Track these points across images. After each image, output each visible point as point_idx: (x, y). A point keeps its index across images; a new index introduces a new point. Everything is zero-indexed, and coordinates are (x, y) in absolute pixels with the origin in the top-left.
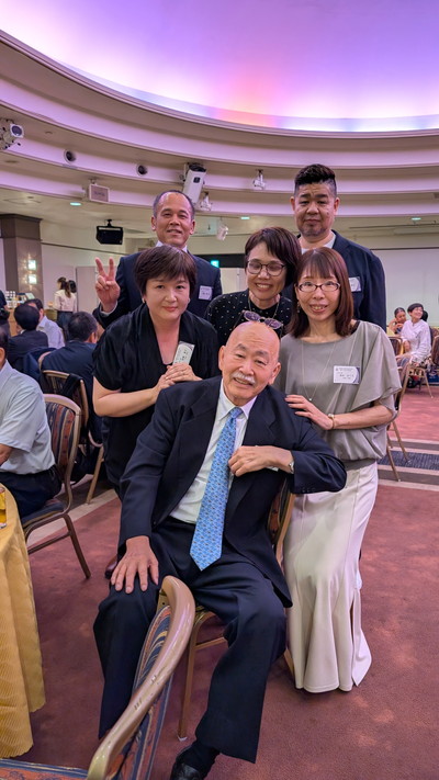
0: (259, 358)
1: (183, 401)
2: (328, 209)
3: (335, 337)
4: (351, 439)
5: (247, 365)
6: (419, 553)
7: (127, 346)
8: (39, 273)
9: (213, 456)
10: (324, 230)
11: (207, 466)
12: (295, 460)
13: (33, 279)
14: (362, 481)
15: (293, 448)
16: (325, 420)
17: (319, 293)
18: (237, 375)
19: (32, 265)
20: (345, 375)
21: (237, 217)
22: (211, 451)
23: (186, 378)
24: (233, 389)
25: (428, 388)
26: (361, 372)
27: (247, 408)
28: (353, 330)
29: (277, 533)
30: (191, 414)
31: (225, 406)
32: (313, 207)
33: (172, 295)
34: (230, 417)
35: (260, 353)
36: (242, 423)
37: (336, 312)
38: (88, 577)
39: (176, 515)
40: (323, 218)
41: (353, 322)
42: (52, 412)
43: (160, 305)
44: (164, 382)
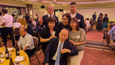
0: (65, 36)
1: (54, 41)
2: (75, 8)
3: (76, 31)
4: (80, 47)
5: (63, 36)
6: (89, 60)
7: (45, 32)
8: (32, 13)
9: (58, 50)
10: (75, 12)
11: (57, 51)
12: (71, 51)
13: (32, 14)
14: (81, 53)
15: (70, 49)
16: (75, 44)
17: (74, 24)
18: (62, 38)
19: (31, 12)
20: (78, 37)
21: (62, 4)
22: (58, 49)
23: (54, 37)
24: (61, 40)
25: (90, 31)
26: (81, 36)
27: (63, 43)
28: (79, 30)
29: (68, 61)
30: (55, 43)
31: (60, 42)
32: (73, 8)
33: (52, 24)
34: (61, 44)
35: (65, 35)
36: (62, 45)
37: (76, 27)
38: (40, 64)
39: (53, 59)
40: (74, 10)
41: (79, 28)
42: (34, 39)
43: (50, 26)
44: (51, 38)
